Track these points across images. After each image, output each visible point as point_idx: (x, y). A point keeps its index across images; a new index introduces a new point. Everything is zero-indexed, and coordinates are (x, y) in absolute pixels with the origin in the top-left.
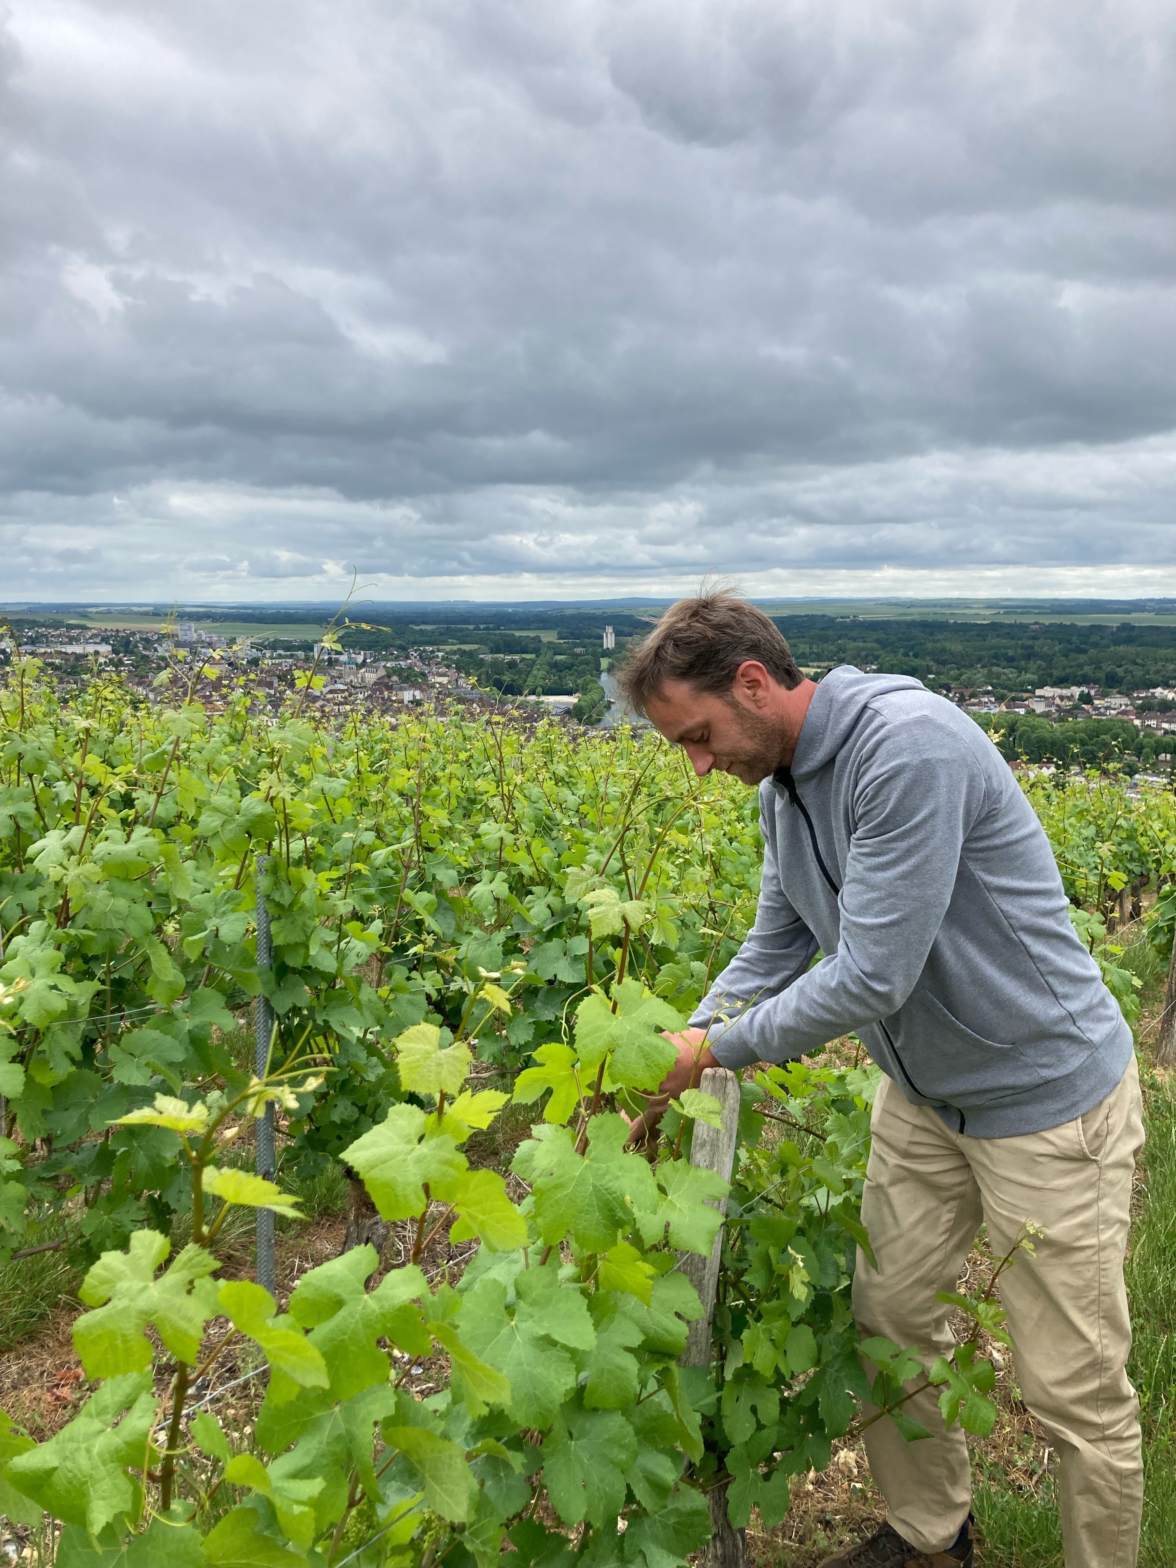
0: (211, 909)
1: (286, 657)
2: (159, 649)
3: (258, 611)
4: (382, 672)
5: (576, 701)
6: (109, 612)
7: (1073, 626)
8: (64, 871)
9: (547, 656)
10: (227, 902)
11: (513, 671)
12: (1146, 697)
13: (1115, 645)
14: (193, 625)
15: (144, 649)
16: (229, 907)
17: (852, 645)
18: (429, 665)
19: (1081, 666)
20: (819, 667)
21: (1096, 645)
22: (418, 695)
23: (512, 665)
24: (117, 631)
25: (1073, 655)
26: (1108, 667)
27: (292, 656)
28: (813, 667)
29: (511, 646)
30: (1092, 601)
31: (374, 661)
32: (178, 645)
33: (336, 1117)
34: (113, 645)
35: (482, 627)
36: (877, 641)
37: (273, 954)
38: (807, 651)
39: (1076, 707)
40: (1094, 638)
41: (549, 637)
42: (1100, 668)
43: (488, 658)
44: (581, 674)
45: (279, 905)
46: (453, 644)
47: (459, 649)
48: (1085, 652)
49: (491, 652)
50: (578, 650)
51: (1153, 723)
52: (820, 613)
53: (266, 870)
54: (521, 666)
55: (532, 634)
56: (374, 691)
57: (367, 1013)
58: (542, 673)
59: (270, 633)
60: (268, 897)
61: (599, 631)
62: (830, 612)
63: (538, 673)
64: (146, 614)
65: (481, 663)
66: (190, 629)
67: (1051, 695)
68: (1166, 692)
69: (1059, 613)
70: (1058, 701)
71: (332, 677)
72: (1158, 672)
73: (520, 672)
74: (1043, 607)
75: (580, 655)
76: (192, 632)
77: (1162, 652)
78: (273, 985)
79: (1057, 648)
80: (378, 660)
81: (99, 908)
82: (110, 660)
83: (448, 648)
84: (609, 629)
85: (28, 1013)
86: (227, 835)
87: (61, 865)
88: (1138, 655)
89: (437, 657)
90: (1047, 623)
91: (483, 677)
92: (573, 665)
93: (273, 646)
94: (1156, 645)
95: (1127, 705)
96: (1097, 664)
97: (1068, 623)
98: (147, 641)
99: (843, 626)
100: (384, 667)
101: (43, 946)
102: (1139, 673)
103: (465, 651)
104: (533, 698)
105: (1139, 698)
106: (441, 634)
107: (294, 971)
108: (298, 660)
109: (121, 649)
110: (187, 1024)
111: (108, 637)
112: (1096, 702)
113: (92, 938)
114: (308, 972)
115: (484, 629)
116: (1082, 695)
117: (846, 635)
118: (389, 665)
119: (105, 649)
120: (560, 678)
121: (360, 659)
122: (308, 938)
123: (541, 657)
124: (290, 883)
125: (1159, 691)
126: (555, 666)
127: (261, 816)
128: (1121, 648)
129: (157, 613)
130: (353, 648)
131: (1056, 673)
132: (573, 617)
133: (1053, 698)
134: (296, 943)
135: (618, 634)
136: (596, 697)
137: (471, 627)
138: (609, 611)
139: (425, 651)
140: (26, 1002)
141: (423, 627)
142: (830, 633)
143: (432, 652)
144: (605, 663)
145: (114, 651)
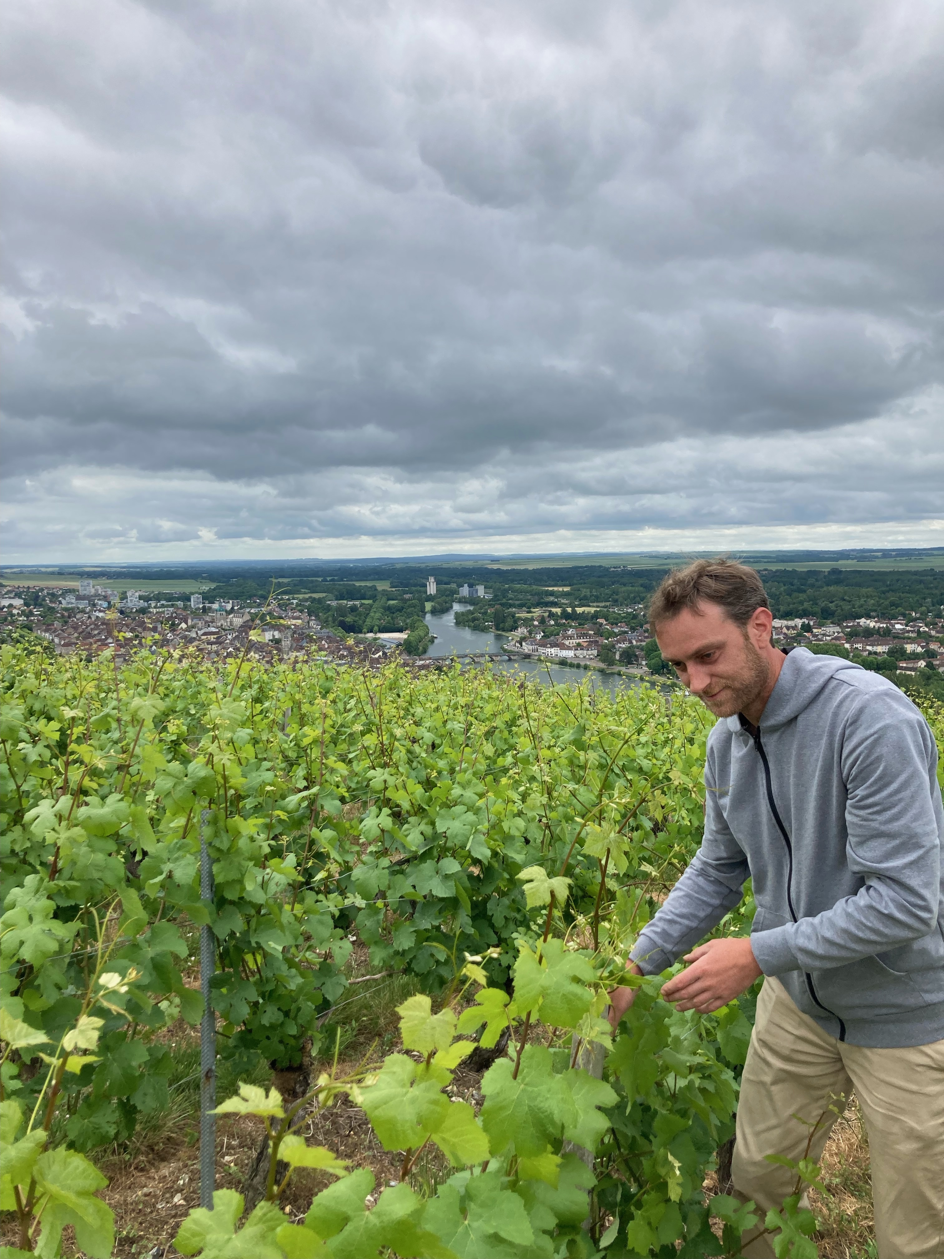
0: (165, 855)
1: (167, 606)
2: (63, 602)
3: (145, 570)
4: (247, 617)
5: (406, 636)
6: (21, 573)
7: (794, 571)
8: (57, 836)
9: (381, 601)
10: (179, 849)
11: (355, 613)
12: (853, 626)
13: (828, 585)
14: (91, 582)
15: (51, 602)
16: (180, 853)
17: (624, 589)
18: (286, 610)
19: (801, 603)
20: (598, 607)
21: (812, 586)
22: (277, 635)
23: (353, 609)
24: (29, 588)
25: (795, 594)
26: (823, 604)
27: (172, 606)
28: (593, 607)
29: (352, 594)
30: (807, 551)
31: (240, 608)
32: (79, 598)
33: (265, 1021)
34: (24, 599)
35: (328, 579)
36: (642, 585)
37: (214, 889)
38: (588, 594)
39: (799, 635)
40: (811, 581)
41: (383, 586)
42: (817, 604)
43: (334, 603)
44: (409, 615)
45: (219, 850)
46: (305, 593)
47: (310, 597)
48: (805, 591)
49: (336, 599)
50: (407, 596)
51: (859, 646)
52: (598, 564)
53: (209, 822)
54: (361, 609)
55: (369, 584)
56: (240, 632)
57: (287, 933)
58: (378, 615)
59: (156, 587)
60: (210, 844)
61: (424, 581)
62: (605, 563)
63: (375, 616)
64: (53, 573)
65: (328, 608)
66: (89, 584)
67: (779, 625)
68: (868, 622)
69: (783, 561)
70: (785, 630)
71: (206, 622)
72: (861, 606)
73: (360, 615)
74: (770, 557)
75: (409, 600)
76: (90, 587)
77: (864, 590)
78: (215, 915)
79: (782, 589)
80: (244, 607)
81: (81, 862)
82: (22, 611)
83: (301, 596)
84: (432, 579)
85: (26, 954)
86: (177, 794)
87: (54, 830)
88: (845, 593)
89: (292, 603)
90: (774, 569)
91: (330, 619)
92: (403, 608)
93: (158, 598)
94: (859, 585)
95: (838, 633)
96: (814, 600)
97: (790, 569)
98: (54, 596)
99: (616, 574)
100: (249, 612)
101: (37, 896)
102: (847, 607)
103: (315, 599)
104: (370, 635)
105: (847, 627)
106: (295, 585)
107: (232, 903)
108: (178, 608)
109: (32, 602)
110: (150, 952)
111: (21, 593)
112: (815, 630)
113: (75, 888)
114: (241, 902)
115: (331, 581)
116: (803, 625)
117: (618, 582)
118: (252, 611)
119: (18, 602)
120: (392, 618)
121: (229, 607)
122: (243, 876)
123: (377, 602)
124: (227, 831)
125: (862, 621)
126: (389, 609)
127: (205, 779)
128: (832, 588)
129: (62, 573)
130: (223, 597)
131: (782, 608)
132: (402, 570)
133: (781, 628)
134: (233, 881)
135: (438, 583)
136: (422, 633)
137: (320, 579)
138: (431, 565)
139: (282, 599)
140: (26, 945)
141: (280, 580)
142: (605, 580)
143: (288, 599)
144: (428, 606)
145: (26, 604)
